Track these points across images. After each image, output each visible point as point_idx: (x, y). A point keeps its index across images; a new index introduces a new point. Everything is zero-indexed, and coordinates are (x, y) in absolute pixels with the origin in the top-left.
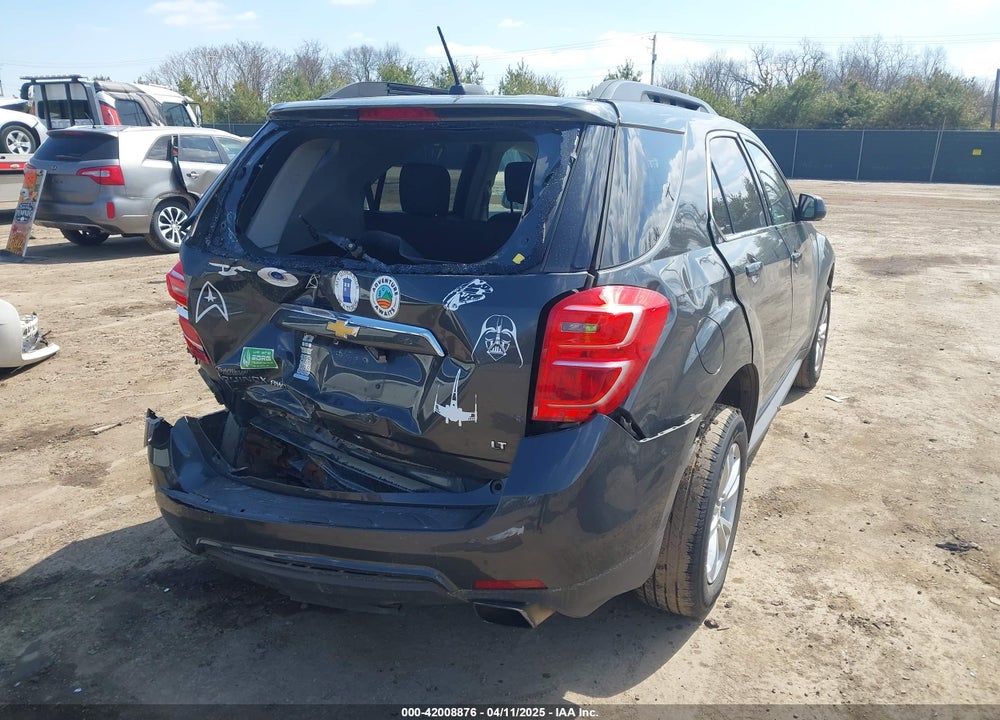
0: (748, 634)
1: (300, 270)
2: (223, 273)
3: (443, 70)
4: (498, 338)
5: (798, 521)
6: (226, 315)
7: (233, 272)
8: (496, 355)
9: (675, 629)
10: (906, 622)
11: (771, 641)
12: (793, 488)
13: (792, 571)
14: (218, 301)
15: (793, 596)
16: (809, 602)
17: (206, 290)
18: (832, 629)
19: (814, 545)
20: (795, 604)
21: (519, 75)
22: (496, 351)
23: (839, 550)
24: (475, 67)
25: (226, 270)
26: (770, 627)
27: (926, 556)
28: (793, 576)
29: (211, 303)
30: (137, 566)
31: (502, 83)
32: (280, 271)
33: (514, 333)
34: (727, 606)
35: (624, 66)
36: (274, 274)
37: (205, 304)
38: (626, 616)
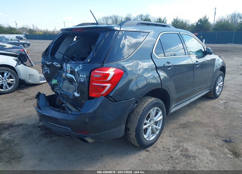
0: (155, 154)
1: (60, 63)
2: (47, 63)
3: (157, 19)
4: (82, 78)
5: (188, 131)
6: (49, 72)
7: (49, 63)
8: (82, 82)
9: (138, 151)
10: (199, 157)
11: (160, 157)
12: (192, 123)
13: (177, 141)
14: (47, 69)
15: (173, 147)
16: (176, 149)
17: (45, 67)
18: (177, 156)
19: (188, 136)
20: (172, 149)
21: (176, 20)
22: (82, 81)
23: (194, 138)
24: (165, 18)
25: (48, 63)
26: (162, 153)
27: (217, 142)
28: (176, 143)
29: (46, 70)
30: (37, 124)
31: (172, 22)
32: (57, 63)
33: (85, 77)
34: (154, 147)
35: (204, 16)
36: (56, 64)
37: (45, 70)
38: (129, 146)
